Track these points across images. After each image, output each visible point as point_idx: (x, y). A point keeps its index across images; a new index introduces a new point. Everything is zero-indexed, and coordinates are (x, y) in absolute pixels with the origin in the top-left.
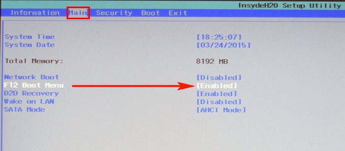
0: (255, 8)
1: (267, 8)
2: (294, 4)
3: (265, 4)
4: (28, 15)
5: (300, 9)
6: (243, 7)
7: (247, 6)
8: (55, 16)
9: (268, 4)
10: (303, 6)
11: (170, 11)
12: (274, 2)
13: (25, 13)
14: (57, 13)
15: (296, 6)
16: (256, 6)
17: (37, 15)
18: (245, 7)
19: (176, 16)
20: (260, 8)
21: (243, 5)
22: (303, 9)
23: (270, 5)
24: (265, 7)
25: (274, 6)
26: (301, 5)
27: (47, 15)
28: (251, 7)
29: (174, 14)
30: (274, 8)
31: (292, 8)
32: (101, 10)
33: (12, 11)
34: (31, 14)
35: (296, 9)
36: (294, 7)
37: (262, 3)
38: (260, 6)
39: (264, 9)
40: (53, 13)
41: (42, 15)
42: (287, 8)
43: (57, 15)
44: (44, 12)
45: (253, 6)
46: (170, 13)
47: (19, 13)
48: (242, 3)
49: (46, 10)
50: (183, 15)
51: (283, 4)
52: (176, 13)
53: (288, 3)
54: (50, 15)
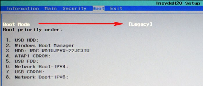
0: (167, 5)
1: (175, 5)
2: (193, 3)
3: (174, 2)
4: (18, 10)
5: (197, 5)
6: (159, 4)
7: (162, 4)
8: (36, 10)
9: (176, 2)
10: (199, 4)
11: (111, 7)
12: (179, 1)
13: (16, 9)
14: (37, 9)
15: (194, 4)
16: (168, 4)
17: (24, 10)
18: (161, 4)
19: (115, 10)
20: (170, 5)
21: (159, 3)
22: (199, 5)
23: (177, 3)
24: (174, 4)
25: (180, 4)
26: (198, 3)
27: (30, 10)
28: (165, 4)
29: (113, 9)
30: (180, 5)
31: (192, 5)
32: (66, 7)
33: (8, 7)
34: (20, 9)
35: (194, 5)
36: (193, 4)
37: (172, 2)
38: (170, 3)
39: (173, 5)
40: (34, 9)
41: (27, 10)
42: (188, 5)
43: (37, 10)
44: (29, 8)
45: (166, 4)
46: (111, 8)
47: (13, 9)
48: (158, 1)
49: (30, 7)
50: (120, 10)
51: (186, 2)
52: (115, 9)
53: (189, 1)
54: (33, 10)
